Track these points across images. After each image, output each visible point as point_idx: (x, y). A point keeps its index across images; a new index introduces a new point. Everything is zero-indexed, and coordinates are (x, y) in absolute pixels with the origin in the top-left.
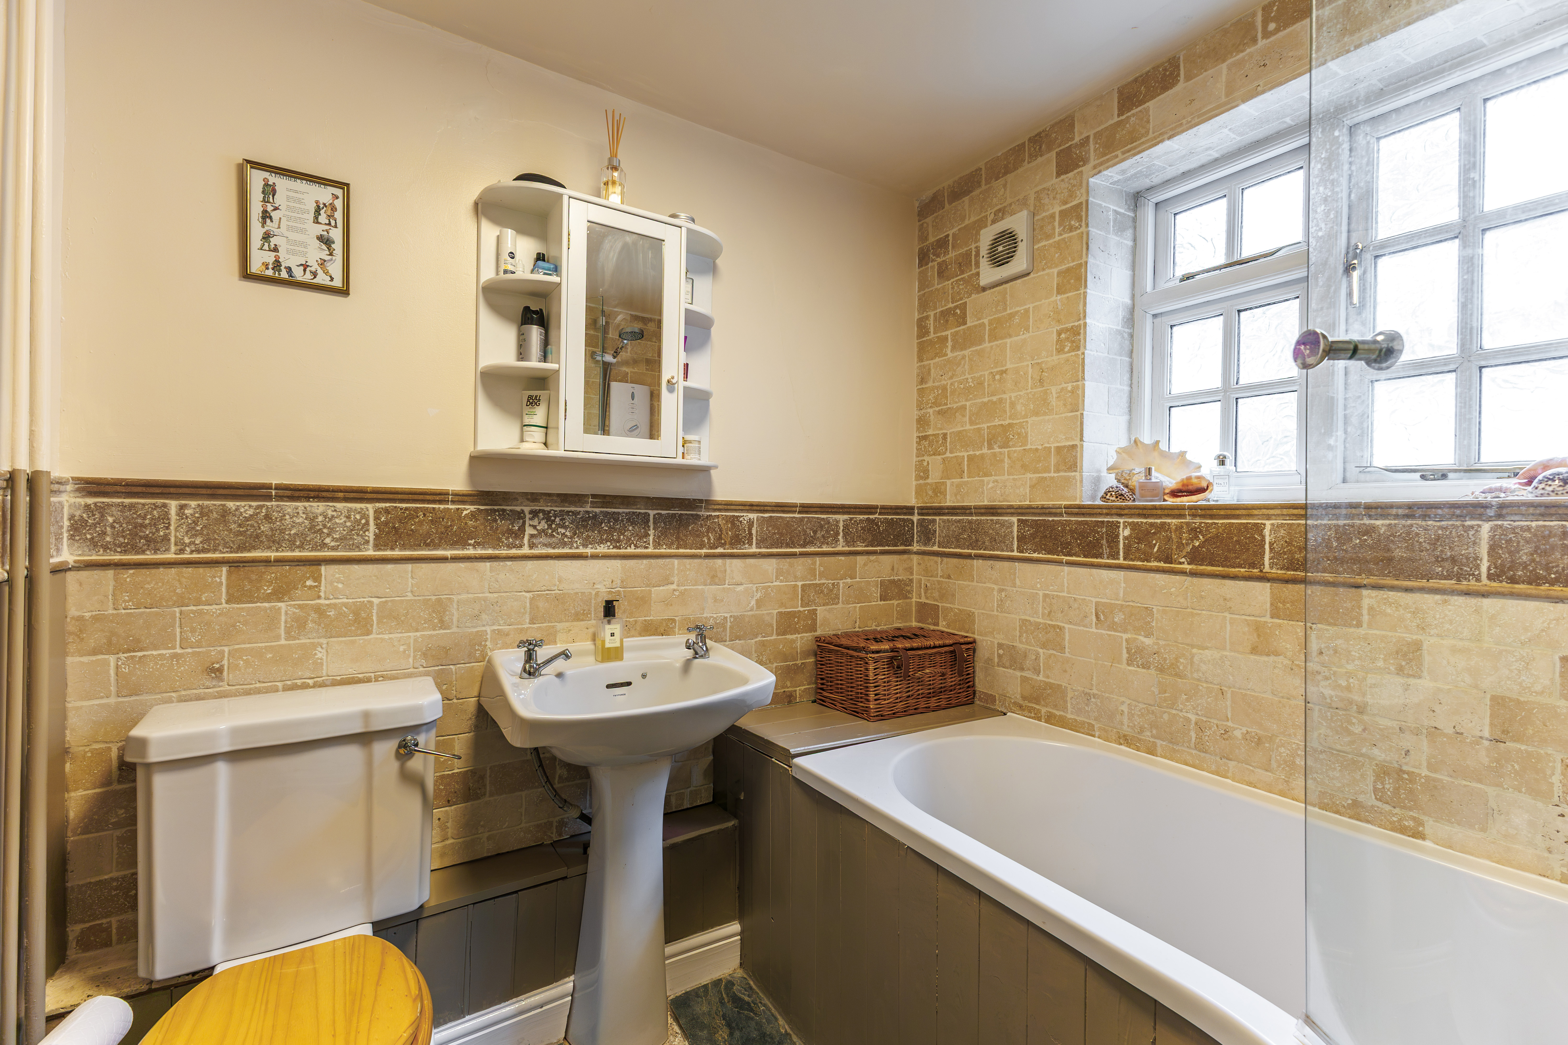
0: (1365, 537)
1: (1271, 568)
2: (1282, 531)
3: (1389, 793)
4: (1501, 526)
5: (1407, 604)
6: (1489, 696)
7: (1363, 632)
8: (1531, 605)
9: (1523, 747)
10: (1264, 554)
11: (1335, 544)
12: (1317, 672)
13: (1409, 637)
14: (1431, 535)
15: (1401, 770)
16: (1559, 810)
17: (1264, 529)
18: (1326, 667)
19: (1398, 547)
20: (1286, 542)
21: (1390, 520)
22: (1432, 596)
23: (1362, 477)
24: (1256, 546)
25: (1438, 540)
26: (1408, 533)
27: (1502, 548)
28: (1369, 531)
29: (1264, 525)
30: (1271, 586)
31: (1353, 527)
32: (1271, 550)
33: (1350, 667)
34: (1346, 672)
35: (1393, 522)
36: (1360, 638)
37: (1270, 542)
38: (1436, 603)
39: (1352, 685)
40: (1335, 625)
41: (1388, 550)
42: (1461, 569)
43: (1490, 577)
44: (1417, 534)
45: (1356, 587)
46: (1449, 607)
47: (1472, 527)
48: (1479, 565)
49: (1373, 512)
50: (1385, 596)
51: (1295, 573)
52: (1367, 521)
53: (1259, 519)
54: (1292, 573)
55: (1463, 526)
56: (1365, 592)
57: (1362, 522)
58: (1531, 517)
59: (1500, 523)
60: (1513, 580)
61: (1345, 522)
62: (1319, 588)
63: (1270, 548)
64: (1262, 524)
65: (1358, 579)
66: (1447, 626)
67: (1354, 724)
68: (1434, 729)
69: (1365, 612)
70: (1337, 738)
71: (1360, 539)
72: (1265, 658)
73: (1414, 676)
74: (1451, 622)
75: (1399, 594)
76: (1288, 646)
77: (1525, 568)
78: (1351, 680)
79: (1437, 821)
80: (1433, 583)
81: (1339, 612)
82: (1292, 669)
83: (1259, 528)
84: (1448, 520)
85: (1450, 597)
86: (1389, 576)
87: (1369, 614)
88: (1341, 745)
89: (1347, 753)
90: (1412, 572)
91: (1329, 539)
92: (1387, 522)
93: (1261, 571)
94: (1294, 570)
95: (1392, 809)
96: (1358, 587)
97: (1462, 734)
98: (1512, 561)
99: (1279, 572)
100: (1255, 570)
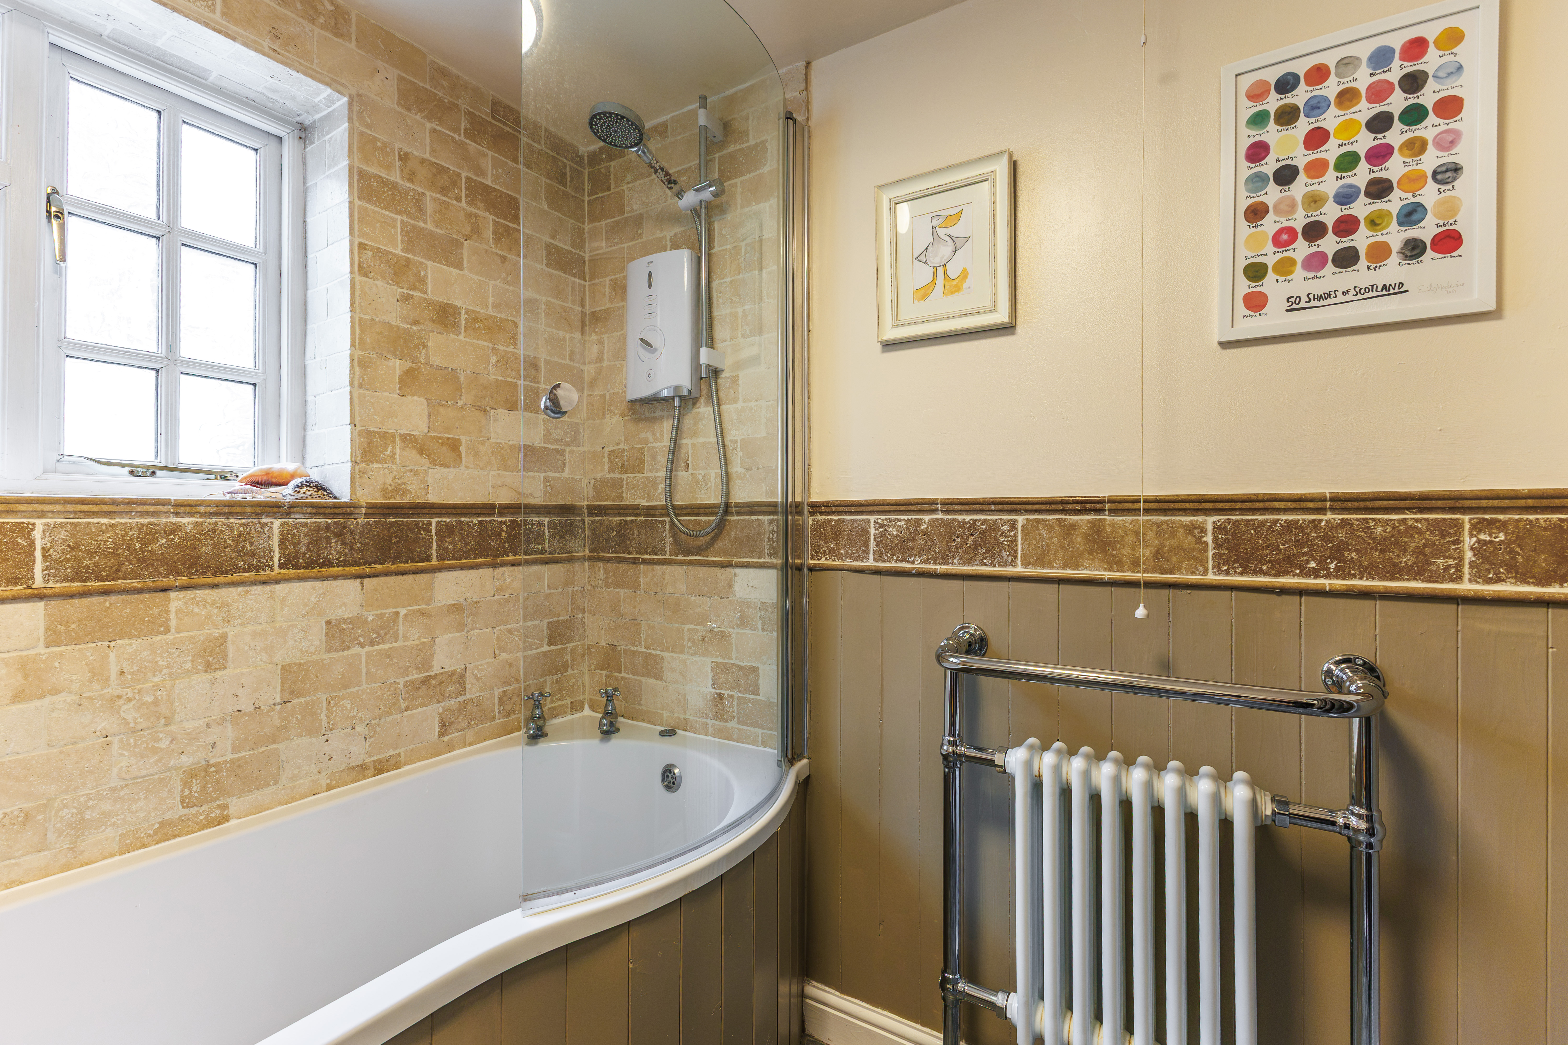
0: (172, 536)
1: (46, 581)
2: (63, 533)
3: (196, 795)
4: (287, 523)
5: (214, 600)
6: (280, 667)
7: (171, 638)
8: (309, 584)
9: (303, 700)
10: (33, 564)
11: (138, 545)
12: (118, 696)
13: (216, 632)
14: (234, 532)
15: (209, 766)
16: (325, 738)
17: (33, 530)
18: (128, 688)
19: (205, 545)
20: (69, 546)
21: (196, 518)
22: (236, 588)
23: (60, 466)
24: (19, 554)
25: (240, 536)
26: (214, 531)
27: (288, 541)
28: (175, 530)
29: (34, 525)
30: (45, 605)
31: (158, 525)
32: (45, 558)
33: (156, 680)
34: (154, 686)
35: (199, 520)
36: (168, 644)
37: (43, 549)
38: (239, 595)
39: (160, 698)
40: (140, 636)
41: (195, 548)
42: (259, 562)
43: (281, 566)
44: (222, 532)
45: (163, 591)
46: (250, 597)
47: (266, 524)
48: (272, 557)
49: (181, 510)
50: (193, 596)
51: (83, 584)
52: (173, 519)
53: (25, 517)
54: (79, 584)
55: (260, 523)
56: (173, 595)
57: (168, 520)
58: (307, 516)
59: (286, 520)
60: (296, 567)
61: (149, 520)
62: (120, 598)
63: (44, 556)
64: (29, 523)
65: (165, 582)
66: (249, 614)
67: (161, 739)
68: (237, 713)
69: (172, 616)
70: (142, 762)
71: (165, 538)
72: (37, 703)
73: (220, 669)
74: (251, 610)
75: (207, 591)
76: (74, 677)
77: (304, 556)
78: (159, 693)
79: (240, 797)
80: (238, 576)
81: (144, 621)
82: (80, 705)
83: (26, 531)
84: (249, 517)
85: (250, 588)
86: (196, 575)
87: (177, 618)
88: (147, 769)
89: (154, 775)
90: (218, 568)
91: (130, 540)
92: (193, 520)
93: (29, 587)
94: (81, 581)
95: (200, 808)
96: (165, 590)
97: (260, 707)
98: (296, 552)
99: (59, 585)
100: (19, 588)
